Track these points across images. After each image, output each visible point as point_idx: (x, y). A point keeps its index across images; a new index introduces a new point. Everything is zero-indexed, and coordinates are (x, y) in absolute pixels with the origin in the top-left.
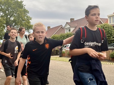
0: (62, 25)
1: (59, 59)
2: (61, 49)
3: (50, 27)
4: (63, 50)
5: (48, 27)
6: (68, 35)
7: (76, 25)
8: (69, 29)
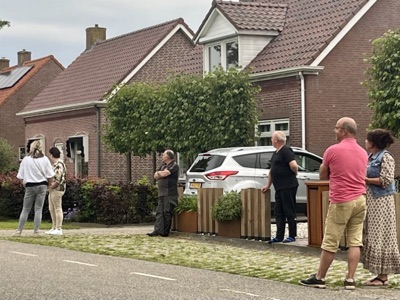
0: (181, 21)
1: (157, 252)
2: (172, 182)
3: (103, 30)
4: (187, 192)
5: (89, 31)
6: (222, 88)
7: (277, 18)
8: (228, 47)
